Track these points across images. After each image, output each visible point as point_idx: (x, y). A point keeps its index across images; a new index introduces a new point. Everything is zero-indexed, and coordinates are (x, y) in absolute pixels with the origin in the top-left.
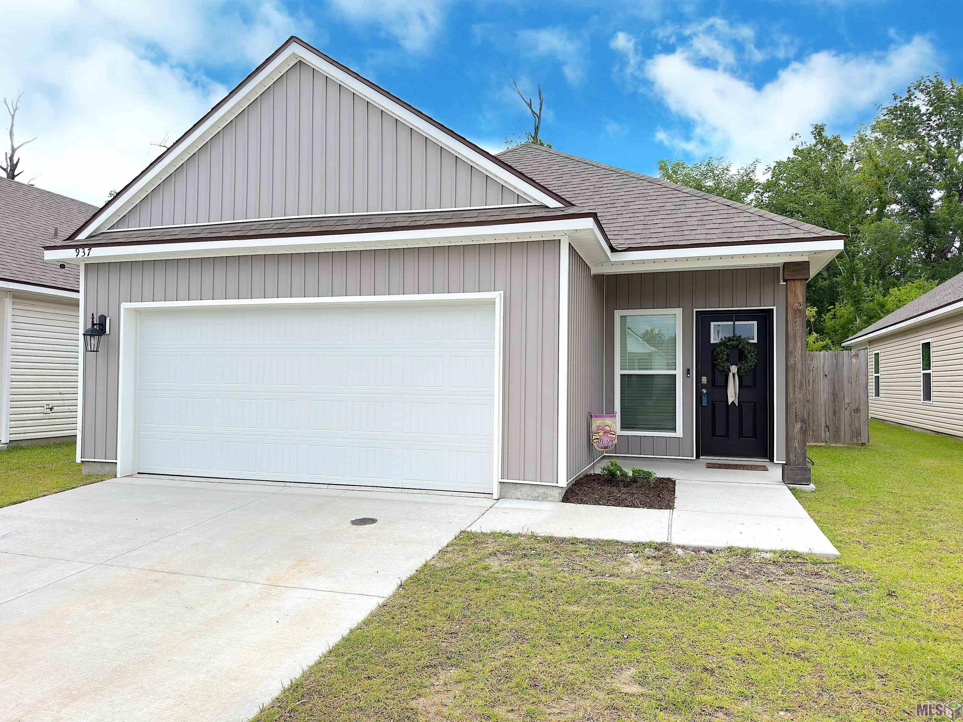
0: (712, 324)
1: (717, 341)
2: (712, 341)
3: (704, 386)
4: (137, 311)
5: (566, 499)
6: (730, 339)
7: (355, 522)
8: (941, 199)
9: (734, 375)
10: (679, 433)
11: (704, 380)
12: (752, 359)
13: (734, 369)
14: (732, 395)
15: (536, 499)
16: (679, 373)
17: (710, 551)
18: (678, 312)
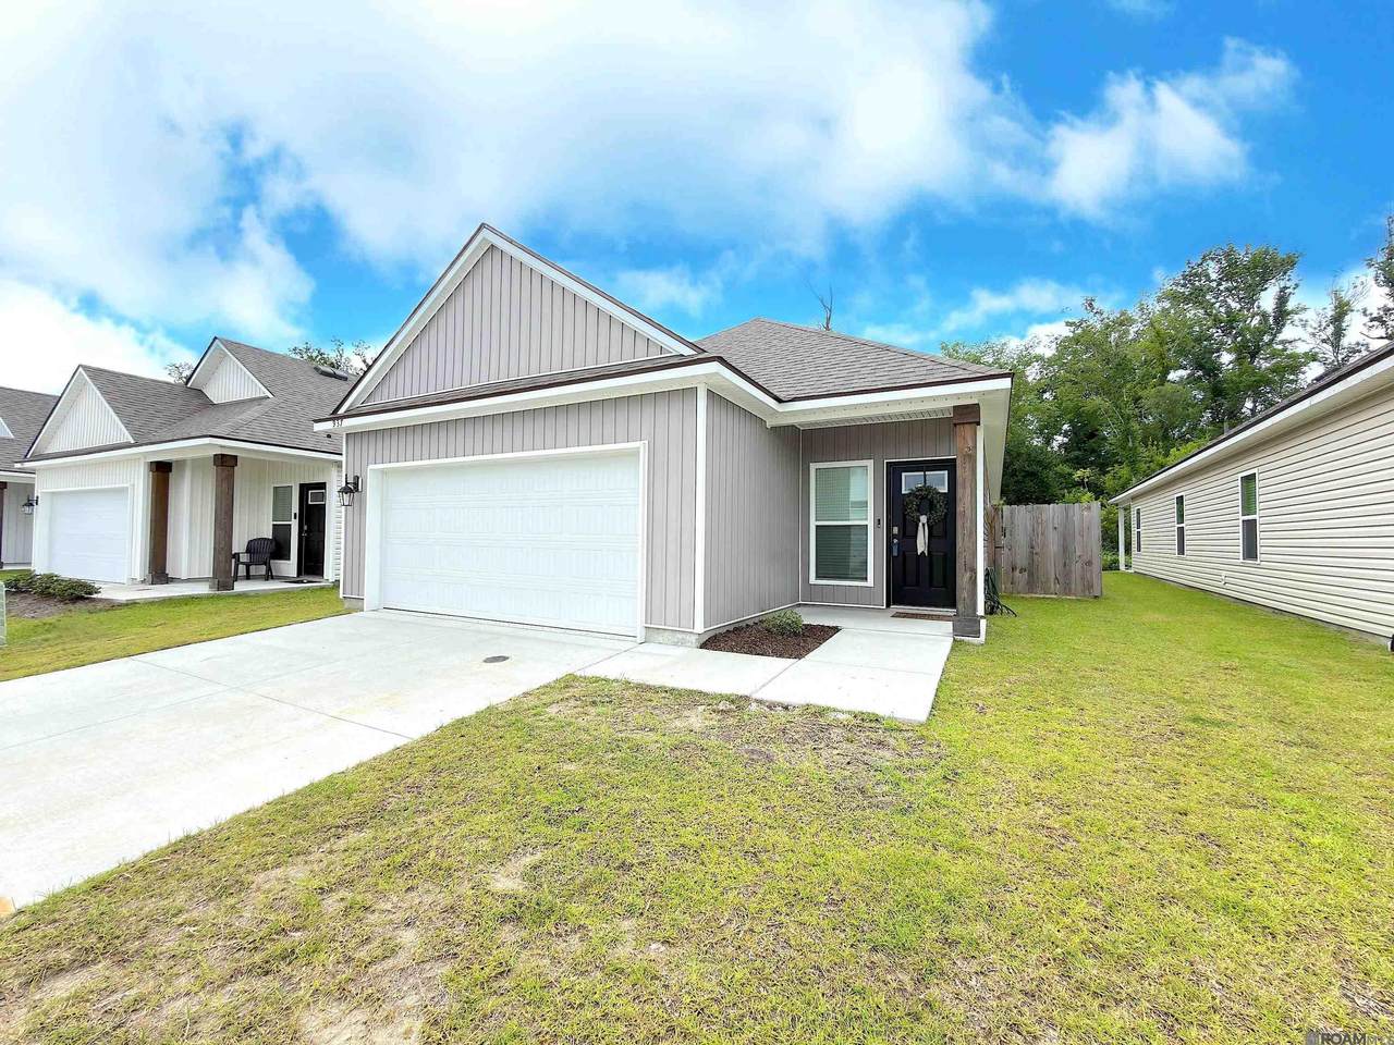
0: (903, 474)
1: (907, 492)
2: (903, 492)
3: (895, 536)
4: (383, 472)
5: (704, 646)
6: (919, 490)
7: (488, 660)
8: (1231, 362)
9: (923, 525)
10: (870, 583)
11: (896, 530)
12: (941, 510)
13: (923, 519)
14: (922, 545)
15: (675, 644)
16: (870, 524)
17: (786, 708)
18: (870, 463)
